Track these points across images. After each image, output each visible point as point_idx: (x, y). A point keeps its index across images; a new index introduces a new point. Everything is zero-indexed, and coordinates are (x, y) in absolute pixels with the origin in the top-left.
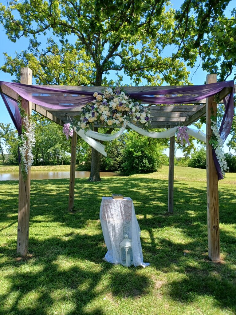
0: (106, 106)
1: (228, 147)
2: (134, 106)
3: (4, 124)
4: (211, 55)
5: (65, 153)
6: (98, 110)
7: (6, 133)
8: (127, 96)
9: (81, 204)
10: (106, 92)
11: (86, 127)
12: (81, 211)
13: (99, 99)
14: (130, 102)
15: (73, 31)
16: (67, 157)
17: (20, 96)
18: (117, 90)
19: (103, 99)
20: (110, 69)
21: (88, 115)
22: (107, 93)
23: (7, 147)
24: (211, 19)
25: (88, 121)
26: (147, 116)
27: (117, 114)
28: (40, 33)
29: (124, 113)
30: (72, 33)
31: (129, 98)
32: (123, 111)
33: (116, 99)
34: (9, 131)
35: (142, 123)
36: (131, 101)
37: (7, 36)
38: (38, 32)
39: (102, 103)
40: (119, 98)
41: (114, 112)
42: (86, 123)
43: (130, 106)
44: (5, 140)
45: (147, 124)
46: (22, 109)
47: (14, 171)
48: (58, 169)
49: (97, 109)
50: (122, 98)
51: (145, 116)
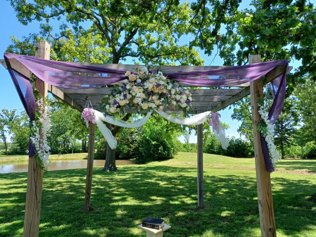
0: (140, 87)
1: (239, 133)
2: (173, 88)
3: (8, 111)
4: (227, 44)
5: (76, 141)
6: (131, 92)
7: (10, 120)
8: (165, 76)
9: (98, 200)
10: (140, 71)
11: (116, 111)
12: (100, 210)
13: (133, 79)
14: (168, 83)
15: (89, 18)
16: (78, 145)
17: (33, 74)
18: (154, 69)
19: (137, 79)
20: (127, 55)
21: (119, 97)
22: (142, 73)
23: (11, 135)
24: (228, 11)
25: (119, 104)
26: (188, 99)
27: (152, 96)
28: (54, 17)
29: (161, 95)
30: (88, 19)
31: (167, 78)
32: (160, 93)
33: (152, 80)
34: (14, 118)
35: (182, 107)
36: (169, 81)
37: (17, 19)
38: (52, 16)
39: (136, 84)
40: (156, 79)
41: (149, 93)
42: (116, 106)
43: (169, 87)
44: (9, 128)
45: (188, 108)
46: (35, 90)
47: (18, 161)
48: (68, 158)
49: (130, 90)
50: (159, 78)
51: (186, 99)
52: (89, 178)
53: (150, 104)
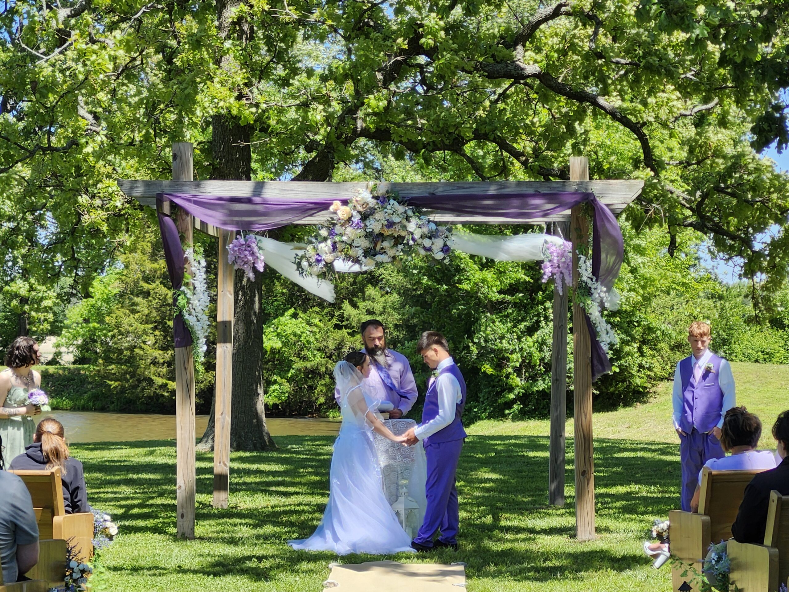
6: (344, 238)
8: (403, 205)
11: (321, 272)
14: (408, 219)
26: (445, 245)
27: (382, 242)
29: (398, 240)
32: (395, 237)
33: (379, 215)
35: (436, 258)
36: (410, 215)
40: (386, 213)
41: (376, 238)
43: (411, 226)
45: (448, 259)
50: (392, 212)
51: (441, 245)
52: (224, 419)
53: (379, 258)
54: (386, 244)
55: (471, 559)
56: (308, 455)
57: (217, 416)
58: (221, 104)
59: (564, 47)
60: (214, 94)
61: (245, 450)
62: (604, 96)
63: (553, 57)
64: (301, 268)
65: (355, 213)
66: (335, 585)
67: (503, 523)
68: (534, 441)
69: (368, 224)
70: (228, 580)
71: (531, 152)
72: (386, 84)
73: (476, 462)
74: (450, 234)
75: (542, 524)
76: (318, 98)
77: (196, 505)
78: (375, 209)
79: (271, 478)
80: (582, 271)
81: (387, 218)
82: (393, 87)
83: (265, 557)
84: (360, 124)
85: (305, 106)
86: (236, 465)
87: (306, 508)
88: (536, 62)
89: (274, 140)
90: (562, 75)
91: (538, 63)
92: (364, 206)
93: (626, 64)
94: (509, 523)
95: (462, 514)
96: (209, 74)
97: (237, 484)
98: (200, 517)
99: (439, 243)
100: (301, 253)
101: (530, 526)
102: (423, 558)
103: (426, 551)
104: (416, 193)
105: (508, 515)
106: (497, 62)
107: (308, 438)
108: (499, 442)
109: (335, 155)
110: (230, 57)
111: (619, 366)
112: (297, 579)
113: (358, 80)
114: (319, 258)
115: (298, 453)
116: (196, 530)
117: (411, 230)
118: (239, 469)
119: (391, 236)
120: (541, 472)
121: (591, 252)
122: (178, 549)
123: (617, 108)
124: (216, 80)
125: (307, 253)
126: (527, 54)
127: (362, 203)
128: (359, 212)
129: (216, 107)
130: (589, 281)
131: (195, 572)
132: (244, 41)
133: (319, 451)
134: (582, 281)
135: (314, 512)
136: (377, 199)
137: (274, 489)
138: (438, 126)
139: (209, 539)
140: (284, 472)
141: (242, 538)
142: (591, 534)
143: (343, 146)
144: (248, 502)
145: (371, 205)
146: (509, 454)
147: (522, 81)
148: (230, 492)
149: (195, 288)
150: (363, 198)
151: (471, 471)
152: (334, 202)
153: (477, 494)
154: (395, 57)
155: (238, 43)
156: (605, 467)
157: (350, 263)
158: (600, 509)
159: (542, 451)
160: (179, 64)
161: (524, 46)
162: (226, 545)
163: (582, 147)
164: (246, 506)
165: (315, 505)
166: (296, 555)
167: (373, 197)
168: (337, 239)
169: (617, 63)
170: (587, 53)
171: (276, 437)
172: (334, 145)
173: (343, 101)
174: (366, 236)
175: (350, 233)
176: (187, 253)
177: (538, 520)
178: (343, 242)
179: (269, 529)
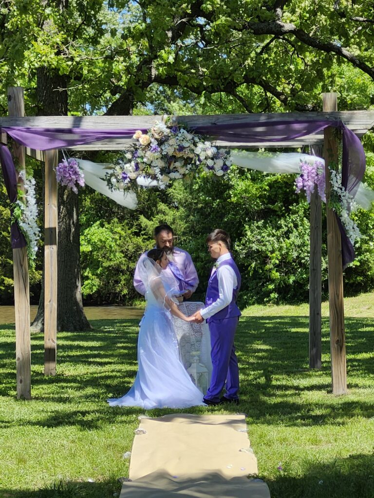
6: (144, 160)
8: (191, 133)
14: (195, 144)
26: (225, 164)
27: (175, 162)
29: (187, 161)
31: (194, 136)
33: (172, 141)
35: (217, 175)
36: (197, 140)
40: (178, 139)
45: (226, 176)
49: (142, 158)
50: (182, 139)
51: (222, 164)
52: (52, 305)
53: (172, 175)
54: (178, 164)
55: (250, 411)
56: (117, 333)
57: (46, 303)
58: (44, 58)
59: (314, 8)
60: (38, 51)
61: (67, 331)
62: (346, 47)
63: (305, 16)
64: (111, 183)
65: (153, 140)
66: (144, 433)
67: (274, 383)
68: (294, 320)
69: (163, 148)
70: (59, 430)
71: (289, 92)
72: (174, 40)
73: (250, 337)
74: (228, 156)
75: (304, 383)
76: (121, 52)
77: (32, 373)
78: (169, 137)
79: (89, 352)
80: (334, 183)
81: (179, 143)
82: (179, 43)
83: (88, 412)
84: (154, 72)
85: (110, 59)
86: (61, 342)
87: (118, 374)
88: (291, 21)
89: (86, 86)
90: (312, 32)
91: (294, 21)
92: (160, 134)
93: (364, 21)
94: (278, 383)
95: (241, 377)
96: (33, 35)
97: (62, 357)
98: (35, 382)
99: (219, 163)
100: (110, 172)
101: (295, 384)
102: (213, 411)
103: (215, 406)
104: (200, 123)
105: (277, 376)
106: (261, 22)
107: (117, 321)
108: (267, 321)
109: (135, 97)
110: (51, 21)
111: (359, 261)
112: (114, 428)
113: (152, 38)
114: (125, 176)
115: (109, 332)
116: (32, 393)
117: (197, 153)
118: (63, 345)
119: (182, 158)
120: (302, 344)
121: (340, 167)
122: (18, 407)
123: (356, 56)
124: (39, 39)
125: (115, 172)
126: (284, 14)
127: (159, 132)
128: (156, 139)
129: (40, 61)
130: (339, 190)
131: (33, 424)
132: (61, 8)
133: (126, 331)
134: (333, 190)
135: (124, 377)
136: (171, 129)
137: (91, 360)
138: (216, 73)
139: (42, 399)
140: (99, 347)
141: (68, 398)
142: (344, 390)
143: (140, 90)
144: (71, 371)
145: (165, 133)
146: (275, 330)
147: (282, 37)
148: (57, 363)
149: (27, 202)
150: (159, 128)
151: (247, 344)
152: (136, 131)
153: (251, 360)
154: (180, 20)
155: (56, 9)
156: (352, 339)
157: (150, 180)
158: (349, 371)
159: (302, 327)
160: (9, 27)
161: (282, 9)
162: (56, 404)
163: (330, 88)
164: (70, 374)
165: (125, 372)
166: (112, 410)
167: (168, 127)
168: (139, 160)
169: (357, 21)
170: (332, 13)
171: (91, 321)
172: (134, 89)
173: (140, 54)
174: (162, 158)
175: (149, 155)
176: (20, 174)
177: (301, 380)
178: (143, 163)
179: (89, 390)
